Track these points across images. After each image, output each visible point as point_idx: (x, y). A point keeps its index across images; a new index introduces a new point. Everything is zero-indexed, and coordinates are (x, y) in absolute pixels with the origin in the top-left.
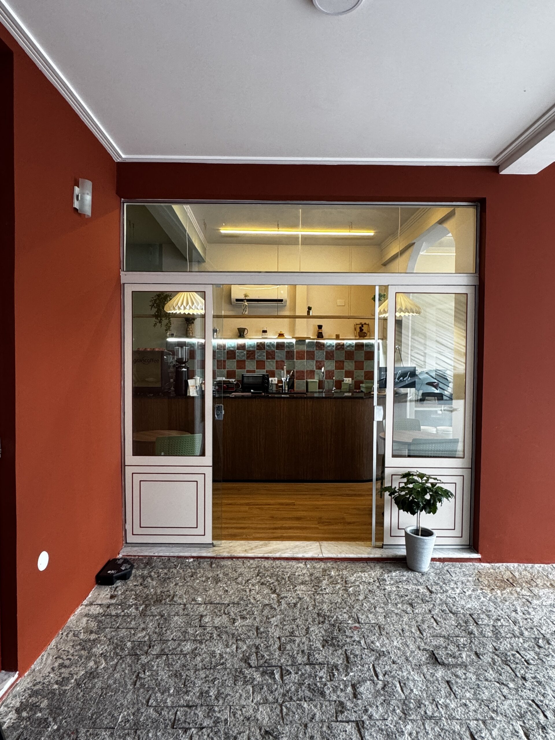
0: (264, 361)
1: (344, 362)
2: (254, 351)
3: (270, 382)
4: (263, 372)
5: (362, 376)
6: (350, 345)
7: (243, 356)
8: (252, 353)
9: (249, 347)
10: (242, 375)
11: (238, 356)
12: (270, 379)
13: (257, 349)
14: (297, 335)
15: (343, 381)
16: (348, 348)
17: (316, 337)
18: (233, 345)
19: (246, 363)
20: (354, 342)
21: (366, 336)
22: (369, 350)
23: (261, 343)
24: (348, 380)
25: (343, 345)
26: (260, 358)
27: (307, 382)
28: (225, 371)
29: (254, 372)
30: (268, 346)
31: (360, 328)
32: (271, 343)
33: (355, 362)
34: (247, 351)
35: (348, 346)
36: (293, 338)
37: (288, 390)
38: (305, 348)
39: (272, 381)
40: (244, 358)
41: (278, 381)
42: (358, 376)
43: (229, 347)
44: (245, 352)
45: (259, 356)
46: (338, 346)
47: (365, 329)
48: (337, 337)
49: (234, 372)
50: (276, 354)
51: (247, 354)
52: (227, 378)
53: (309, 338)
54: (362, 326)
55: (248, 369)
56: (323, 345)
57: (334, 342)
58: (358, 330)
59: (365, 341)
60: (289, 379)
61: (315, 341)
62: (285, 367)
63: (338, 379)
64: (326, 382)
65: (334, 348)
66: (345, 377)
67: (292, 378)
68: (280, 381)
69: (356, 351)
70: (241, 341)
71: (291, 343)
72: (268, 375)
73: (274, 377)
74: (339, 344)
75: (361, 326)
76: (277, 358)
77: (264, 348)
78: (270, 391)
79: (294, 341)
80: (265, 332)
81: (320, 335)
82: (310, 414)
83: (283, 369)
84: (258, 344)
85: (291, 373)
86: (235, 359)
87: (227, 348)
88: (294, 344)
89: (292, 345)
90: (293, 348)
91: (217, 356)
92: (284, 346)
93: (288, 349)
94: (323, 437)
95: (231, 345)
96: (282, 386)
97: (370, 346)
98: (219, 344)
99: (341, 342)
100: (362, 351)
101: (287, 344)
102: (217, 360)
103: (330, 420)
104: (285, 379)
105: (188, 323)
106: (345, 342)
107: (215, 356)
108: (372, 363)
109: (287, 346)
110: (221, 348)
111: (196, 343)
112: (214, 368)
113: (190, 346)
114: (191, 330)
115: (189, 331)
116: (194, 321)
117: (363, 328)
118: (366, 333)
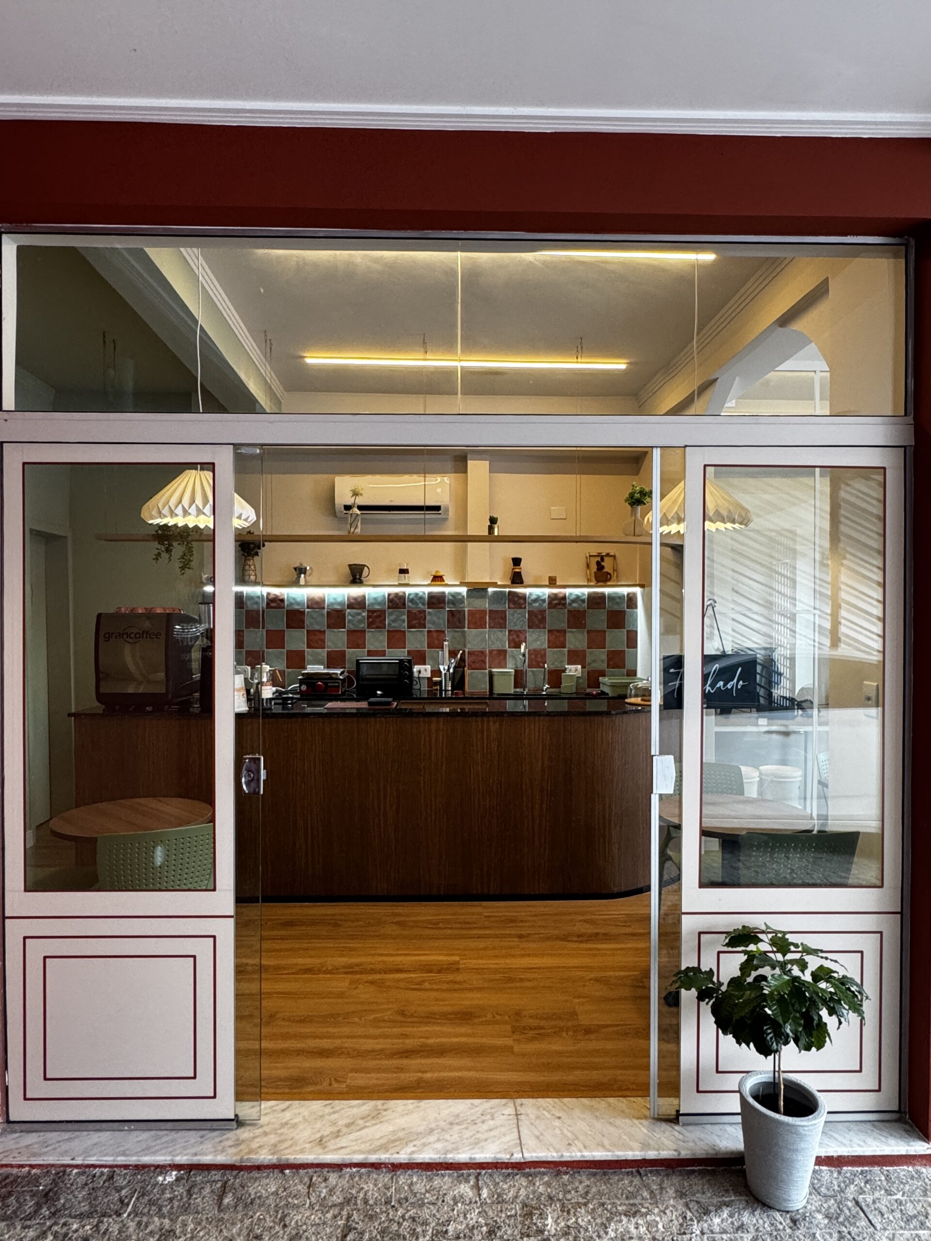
0: (404, 632)
1: (565, 632)
2: (383, 612)
3: (416, 674)
4: (401, 654)
5: (603, 661)
6: (578, 599)
7: (360, 621)
8: (378, 616)
9: (373, 604)
10: (358, 661)
11: (349, 621)
12: (416, 669)
13: (389, 608)
14: (470, 579)
15: (564, 671)
16: (575, 605)
17: (509, 583)
18: (339, 600)
19: (368, 635)
20: (586, 591)
21: (609, 580)
22: (616, 608)
23: (397, 595)
24: (574, 670)
25: (564, 598)
26: (393, 625)
27: (491, 675)
28: (323, 653)
29: (383, 653)
30: (412, 601)
31: (598, 563)
32: (417, 594)
33: (588, 632)
34: (369, 611)
35: (574, 601)
36: (462, 584)
37: (452, 690)
38: (486, 605)
39: (419, 672)
40: (362, 626)
41: (432, 671)
42: (594, 661)
43: (332, 604)
44: (365, 614)
45: (394, 621)
46: (553, 600)
47: (607, 565)
48: (552, 582)
49: (343, 654)
50: (428, 617)
51: (369, 617)
52: (328, 667)
53: (495, 585)
54: (602, 560)
55: (372, 648)
56: (524, 597)
57: (545, 592)
58: (594, 568)
59: (607, 591)
60: (455, 668)
61: (507, 590)
62: (446, 643)
63: (553, 667)
64: (529, 674)
65: (546, 605)
66: (568, 664)
67: (460, 665)
68: (436, 672)
69: (591, 611)
70: (355, 592)
71: (459, 594)
72: (409, 661)
73: (425, 664)
74: (556, 595)
75: (599, 559)
76: (430, 626)
77: (404, 604)
78: (416, 694)
79: (463, 590)
80: (403, 571)
81: (517, 579)
82: (496, 749)
83: (443, 648)
84: (391, 597)
85: (459, 656)
86: (345, 628)
87: (328, 606)
88: (463, 597)
89: (460, 599)
90: (462, 605)
91: (307, 622)
92: (444, 601)
93: (451, 606)
94: (525, 799)
95: (335, 599)
96: (441, 682)
97: (618, 600)
98: (311, 597)
99: (560, 593)
100: (602, 610)
101: (450, 597)
102: (307, 631)
103: (540, 763)
104: (446, 668)
105: (246, 554)
106: (567, 591)
107: (303, 622)
108: (622, 634)
109: (449, 599)
110: (316, 606)
111: (263, 596)
112: (302, 645)
113: (251, 602)
114: (253, 568)
115: (250, 570)
116: (259, 550)
117: (603, 564)
118: (610, 574)
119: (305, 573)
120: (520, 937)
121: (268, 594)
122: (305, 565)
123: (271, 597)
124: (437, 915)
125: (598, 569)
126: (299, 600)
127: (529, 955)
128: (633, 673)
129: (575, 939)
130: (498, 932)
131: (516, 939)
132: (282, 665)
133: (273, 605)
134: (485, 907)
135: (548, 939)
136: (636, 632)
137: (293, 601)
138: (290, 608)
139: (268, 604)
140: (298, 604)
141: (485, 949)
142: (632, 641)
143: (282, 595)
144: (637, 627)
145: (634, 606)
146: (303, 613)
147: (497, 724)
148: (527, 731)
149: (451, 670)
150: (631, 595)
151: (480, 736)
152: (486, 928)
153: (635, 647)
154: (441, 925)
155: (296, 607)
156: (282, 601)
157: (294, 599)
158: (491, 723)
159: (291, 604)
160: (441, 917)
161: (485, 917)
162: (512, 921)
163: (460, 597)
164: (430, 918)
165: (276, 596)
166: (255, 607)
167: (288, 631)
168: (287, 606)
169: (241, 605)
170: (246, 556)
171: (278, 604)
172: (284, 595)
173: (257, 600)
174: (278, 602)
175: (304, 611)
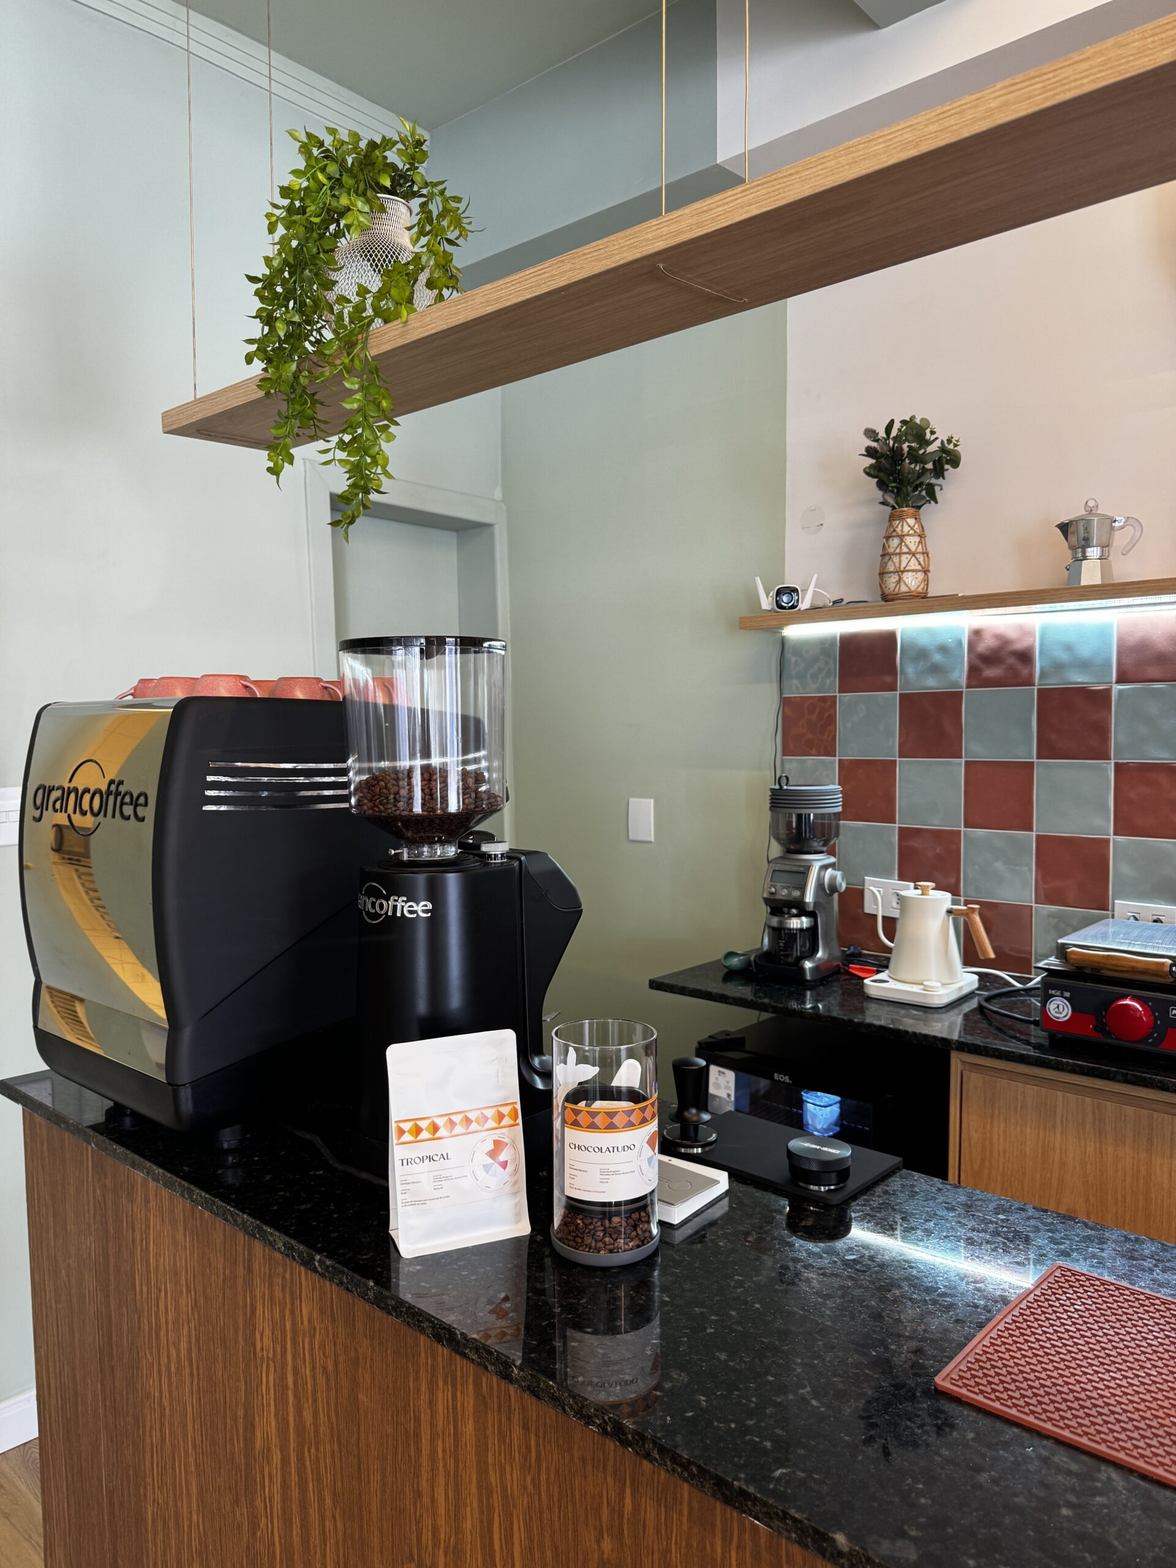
91: (1117, 735)
98: (1132, 641)
102: (1118, 766)
105: (893, 501)
107: (1103, 732)
110: (1153, 671)
111: (960, 643)
112: (1098, 822)
113: (921, 665)
114: (913, 549)
115: (900, 554)
116: (940, 481)
121: (978, 635)
122: (1102, 510)
123: (987, 643)
126: (1085, 651)
133: (990, 672)
137: (1063, 656)
138: (1053, 683)
139: (973, 671)
140: (1084, 665)
143: (1027, 632)
146: (1102, 698)
155: (1078, 678)
156: (1025, 657)
157: (1068, 647)
159: (1059, 667)
165: (1004, 642)
166: (931, 684)
167: (1047, 766)
168: (1043, 675)
169: (888, 679)
170: (894, 508)
171: (1011, 668)
172: (1031, 633)
173: (937, 658)
174: (1011, 661)
175: (1107, 693)
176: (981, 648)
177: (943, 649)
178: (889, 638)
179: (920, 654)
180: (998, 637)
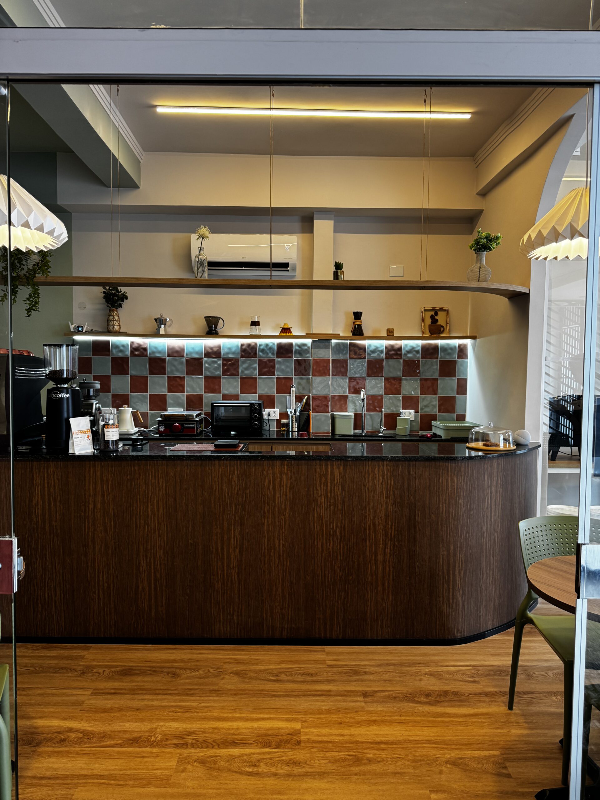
0: (256, 378)
1: (400, 380)
2: (237, 360)
3: (265, 417)
4: (252, 398)
5: (434, 406)
6: (412, 350)
7: (217, 369)
8: (233, 364)
9: (228, 353)
10: (212, 404)
11: (206, 368)
12: (266, 412)
13: (242, 357)
14: (315, 330)
15: (399, 415)
16: (410, 355)
17: (350, 334)
18: (197, 349)
19: (223, 381)
20: (420, 343)
21: (442, 332)
22: (448, 358)
23: (249, 345)
24: (409, 414)
25: (400, 349)
26: (246, 372)
27: (333, 418)
28: (182, 397)
29: (236, 397)
30: (262, 351)
31: (432, 317)
32: (267, 345)
33: (422, 379)
34: (224, 360)
35: (409, 352)
36: (307, 336)
37: (298, 431)
38: (329, 355)
39: (269, 415)
40: (218, 373)
41: (280, 414)
42: (426, 406)
43: (191, 353)
44: (220, 362)
45: (246, 369)
46: (390, 350)
47: (441, 319)
48: (390, 335)
49: (200, 398)
50: (277, 366)
51: (224, 365)
52: (187, 410)
53: (337, 336)
54: (436, 314)
55: (226, 393)
56: (363, 349)
57: (383, 344)
58: (428, 321)
59: (440, 342)
60: (301, 411)
61: (349, 341)
62: (293, 389)
63: (389, 411)
64: (368, 417)
65: (383, 355)
66: (404, 408)
67: (306, 408)
68: (284, 415)
69: (424, 361)
70: (212, 342)
71: (305, 345)
72: (259, 405)
73: (273, 407)
74: (392, 346)
75: (433, 313)
76: (278, 374)
77: (256, 354)
78: (266, 435)
79: (309, 341)
80: (255, 324)
81: (358, 331)
82: (339, 493)
83: (290, 393)
84: (244, 347)
85: (304, 401)
86: (202, 375)
87: (187, 355)
88: (309, 347)
89: (306, 350)
90: (308, 355)
91: (168, 369)
92: (291, 351)
93: (298, 356)
94: (368, 544)
95: (193, 348)
96: (288, 423)
97: (450, 351)
98: (170, 347)
99: (396, 344)
100: (435, 360)
101: (297, 348)
102: (168, 377)
103: (383, 508)
104: (293, 411)
105: (110, 306)
106: (403, 343)
107: (164, 368)
108: (453, 382)
109: (296, 350)
110: (176, 355)
111: (128, 345)
112: (164, 390)
113: (117, 350)
114: (117, 319)
115: (113, 321)
116: (123, 303)
117: (436, 317)
118: (443, 327)
119: (165, 325)
120: (365, 695)
121: (132, 343)
122: (164, 316)
123: (135, 345)
124: (281, 662)
125: (432, 323)
126: (160, 349)
127: (375, 722)
128: (462, 417)
129: (423, 699)
130: (341, 687)
131: (361, 699)
132: (145, 407)
133: (136, 353)
134: (328, 654)
135: (395, 698)
136: (466, 380)
137: (155, 350)
138: (152, 356)
139: (132, 352)
140: (160, 352)
141: (329, 712)
142: (462, 388)
143: (145, 344)
144: (467, 376)
145: (464, 356)
146: (164, 360)
147: (342, 468)
148: (371, 476)
149: (298, 414)
150: (462, 347)
151: (323, 479)
152: (329, 681)
153: (465, 394)
154: (283, 677)
155: (158, 355)
156: (145, 349)
157: (156, 348)
158: (335, 467)
159: (153, 353)
160: (283, 666)
161: (329, 666)
162: (356, 673)
163: (306, 348)
164: (271, 667)
165: (140, 345)
166: (120, 355)
167: (151, 377)
168: (150, 354)
169: (108, 353)
170: (110, 308)
171: (141, 352)
172: (146, 344)
173: (122, 348)
174: (142, 350)
175: (165, 359)
176: (134, 346)
177: (123, 346)
178: (108, 343)
179: (116, 347)
180: (138, 344)
